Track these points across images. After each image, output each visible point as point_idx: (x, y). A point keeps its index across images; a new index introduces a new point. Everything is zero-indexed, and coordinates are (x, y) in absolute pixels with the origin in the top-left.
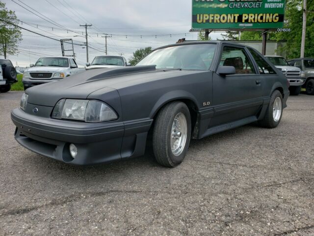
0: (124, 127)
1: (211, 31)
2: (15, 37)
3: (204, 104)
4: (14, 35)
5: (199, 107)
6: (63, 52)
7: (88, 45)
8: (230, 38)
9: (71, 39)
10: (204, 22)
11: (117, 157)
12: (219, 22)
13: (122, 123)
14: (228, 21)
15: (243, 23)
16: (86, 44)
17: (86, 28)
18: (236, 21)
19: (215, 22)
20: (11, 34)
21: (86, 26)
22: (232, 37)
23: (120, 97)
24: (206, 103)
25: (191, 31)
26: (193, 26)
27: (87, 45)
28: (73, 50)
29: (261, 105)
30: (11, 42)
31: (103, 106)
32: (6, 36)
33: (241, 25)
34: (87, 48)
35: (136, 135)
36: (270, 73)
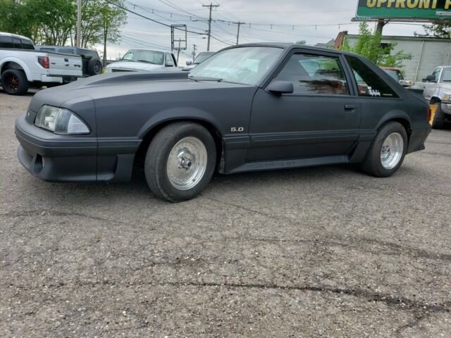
0: (98, 144)
1: (387, 22)
2: (119, 19)
3: (233, 129)
4: (118, 17)
5: (222, 133)
6: (172, 43)
7: (211, 34)
8: (437, 32)
9: (184, 25)
10: (379, 5)
11: (92, 178)
12: (403, 6)
13: (95, 138)
14: (420, 6)
15: (447, 10)
16: (207, 33)
17: (211, 10)
18: (434, 6)
19: (397, 6)
20: (115, 15)
21: (211, 6)
22: (442, 31)
23: (95, 108)
24: (237, 129)
25: (354, 20)
26: (358, 13)
27: (209, 35)
28: (186, 41)
29: (355, 141)
30: (114, 26)
31: (73, 117)
32: (108, 17)
33: (438, 13)
34: (209, 38)
35: (117, 156)
36: (382, 96)
